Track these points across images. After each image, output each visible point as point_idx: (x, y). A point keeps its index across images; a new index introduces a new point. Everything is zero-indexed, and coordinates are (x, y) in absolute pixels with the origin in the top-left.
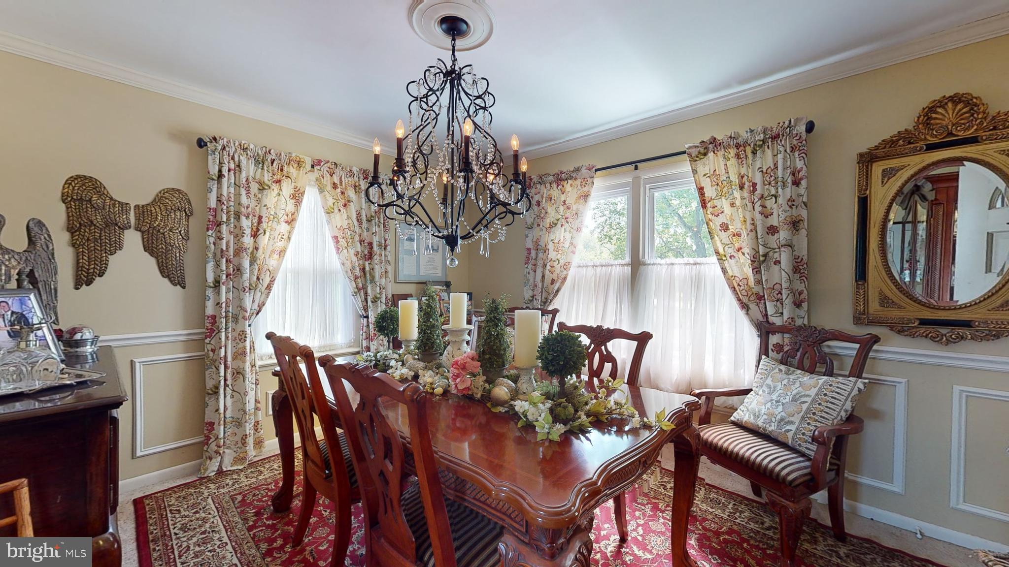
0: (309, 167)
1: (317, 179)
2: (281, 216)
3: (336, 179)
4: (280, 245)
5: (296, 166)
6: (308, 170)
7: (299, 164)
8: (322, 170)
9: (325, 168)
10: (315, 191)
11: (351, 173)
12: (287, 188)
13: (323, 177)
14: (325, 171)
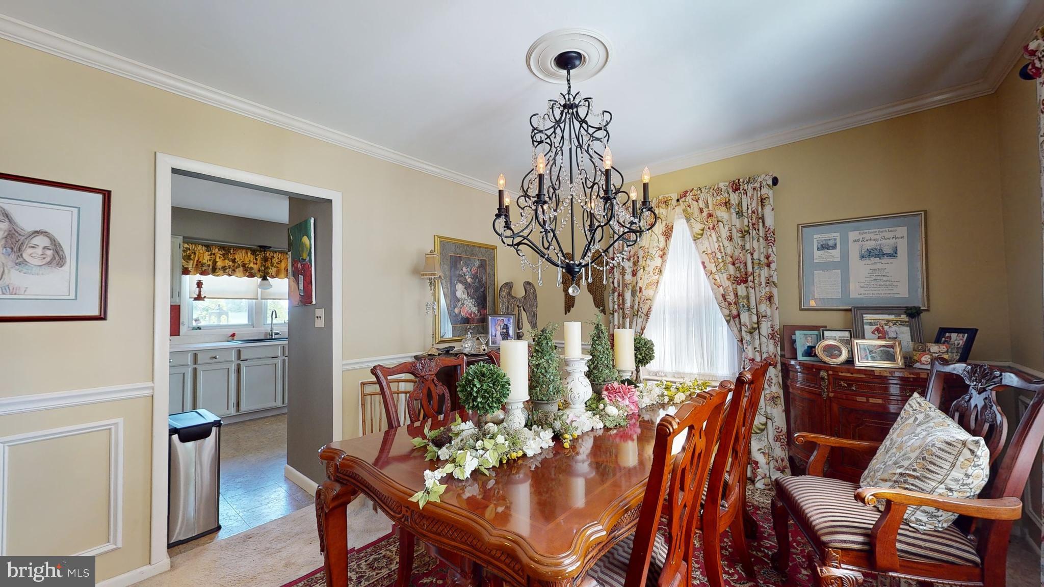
0: (674, 202)
1: (684, 211)
2: (654, 253)
3: (702, 204)
4: (655, 277)
5: (664, 205)
6: (674, 206)
7: (666, 203)
8: (687, 200)
9: (689, 198)
10: (683, 221)
11: (719, 191)
12: (659, 228)
13: (689, 206)
14: (690, 200)
